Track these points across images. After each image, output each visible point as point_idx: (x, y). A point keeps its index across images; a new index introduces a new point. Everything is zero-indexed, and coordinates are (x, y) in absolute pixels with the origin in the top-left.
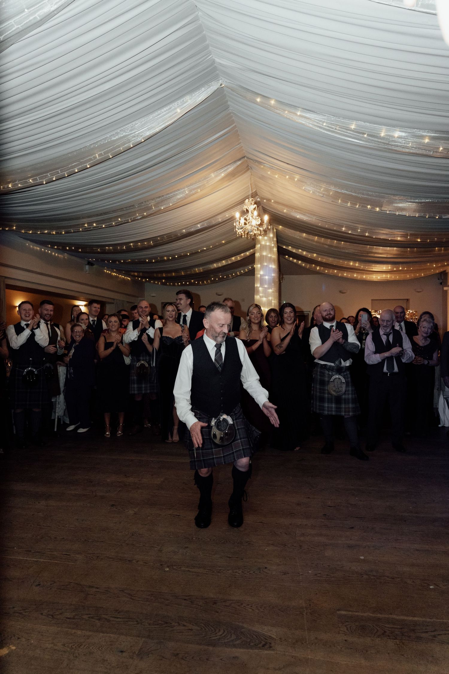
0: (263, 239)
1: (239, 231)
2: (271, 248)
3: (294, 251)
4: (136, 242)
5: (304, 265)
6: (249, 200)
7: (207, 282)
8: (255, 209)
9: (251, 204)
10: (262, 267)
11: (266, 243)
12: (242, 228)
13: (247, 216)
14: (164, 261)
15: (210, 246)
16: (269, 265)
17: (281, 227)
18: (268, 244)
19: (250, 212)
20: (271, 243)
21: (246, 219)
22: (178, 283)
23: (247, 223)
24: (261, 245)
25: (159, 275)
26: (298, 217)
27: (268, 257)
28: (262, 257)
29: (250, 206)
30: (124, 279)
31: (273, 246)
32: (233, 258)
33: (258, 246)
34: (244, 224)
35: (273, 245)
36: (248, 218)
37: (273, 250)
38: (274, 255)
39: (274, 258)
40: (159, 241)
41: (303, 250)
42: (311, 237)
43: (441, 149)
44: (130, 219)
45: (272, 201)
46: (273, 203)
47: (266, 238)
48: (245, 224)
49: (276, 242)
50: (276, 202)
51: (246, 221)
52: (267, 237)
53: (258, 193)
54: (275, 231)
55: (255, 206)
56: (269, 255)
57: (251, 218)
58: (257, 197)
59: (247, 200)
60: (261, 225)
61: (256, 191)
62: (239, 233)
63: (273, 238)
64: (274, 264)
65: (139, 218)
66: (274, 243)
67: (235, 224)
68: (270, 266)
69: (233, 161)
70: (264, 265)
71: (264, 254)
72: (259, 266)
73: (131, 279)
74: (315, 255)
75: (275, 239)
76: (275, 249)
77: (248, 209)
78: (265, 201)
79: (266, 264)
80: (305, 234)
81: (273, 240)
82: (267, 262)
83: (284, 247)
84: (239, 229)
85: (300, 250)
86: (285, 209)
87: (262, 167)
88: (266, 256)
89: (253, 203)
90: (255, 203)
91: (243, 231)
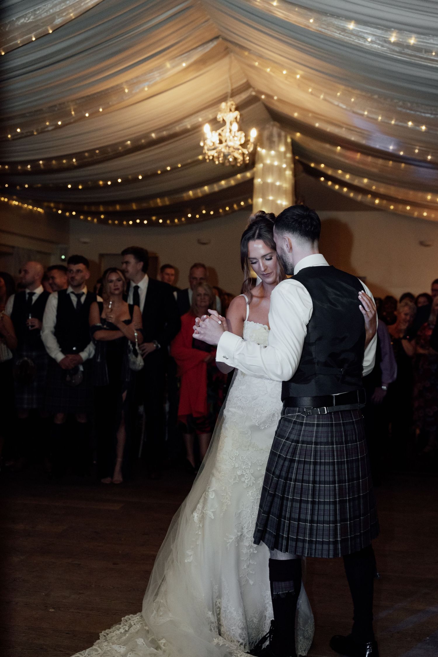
0: (268, 155)
1: (209, 154)
3: (331, 172)
4: (47, 160)
5: (352, 195)
6: (227, 103)
7: (180, 220)
8: (236, 118)
9: (231, 110)
10: (265, 203)
11: (273, 161)
12: (214, 149)
13: (222, 130)
14: (99, 187)
15: (177, 164)
16: (277, 200)
17: (298, 134)
18: (276, 163)
19: (228, 124)
20: (282, 161)
21: (220, 135)
22: (128, 222)
23: (223, 140)
24: (265, 165)
25: (93, 208)
26: (317, 125)
27: (276, 186)
28: (265, 185)
29: (229, 114)
30: (31, 211)
31: (285, 169)
32: (223, 182)
33: (259, 166)
34: (218, 142)
35: (284, 166)
36: (223, 134)
37: (285, 174)
38: (287, 183)
40: (86, 158)
41: (344, 172)
42: (350, 153)
44: (37, 131)
45: (275, 98)
47: (273, 153)
48: (220, 142)
49: (290, 161)
50: (279, 100)
51: (220, 137)
52: (275, 150)
53: (252, 83)
54: (289, 140)
55: (237, 113)
56: (278, 183)
57: (228, 134)
58: (251, 89)
59: (223, 105)
60: (244, 145)
61: (247, 81)
62: (209, 156)
63: (285, 153)
65: (50, 128)
66: (286, 163)
67: (202, 144)
68: (279, 202)
69: (200, 43)
70: (269, 200)
71: (270, 180)
72: (260, 200)
73: (45, 212)
74: (366, 181)
75: (289, 155)
76: (289, 173)
77: (225, 119)
78: (263, 97)
79: (271, 198)
80: (339, 148)
81: (285, 157)
82: (272, 195)
83: (312, 165)
84: (208, 150)
85: (340, 172)
86: (295, 112)
87: (246, 53)
88: (273, 184)
89: (233, 109)
90: (237, 109)
91: (216, 152)
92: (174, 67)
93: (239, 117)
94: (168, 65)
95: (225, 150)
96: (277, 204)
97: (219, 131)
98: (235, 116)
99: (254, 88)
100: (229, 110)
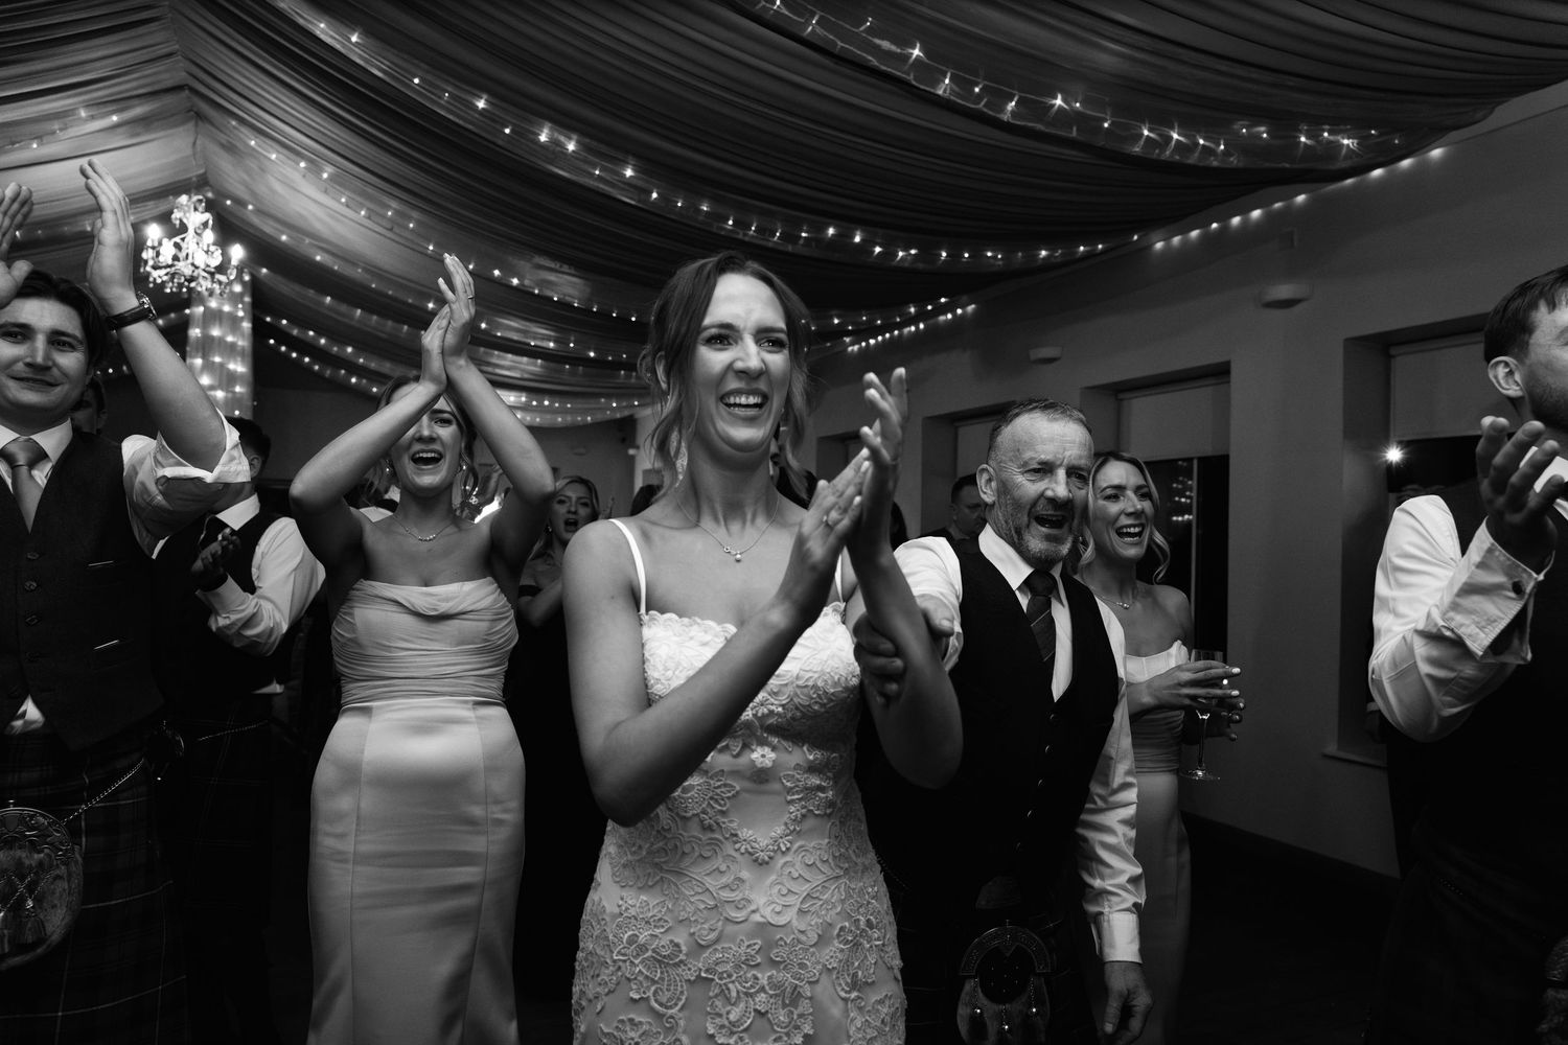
1: (155, 274)
2: (233, 322)
3: (295, 332)
5: (317, 367)
6: (190, 197)
8: (205, 225)
9: (196, 209)
10: (208, 366)
11: (223, 304)
12: (165, 268)
13: (183, 239)
16: (228, 363)
17: (264, 270)
18: (227, 308)
19: (191, 231)
20: (236, 306)
21: (177, 246)
23: (182, 255)
24: (207, 308)
26: (318, 258)
27: (226, 342)
28: (207, 339)
29: (192, 214)
31: (242, 319)
33: (197, 309)
34: (171, 257)
35: (239, 314)
36: (184, 245)
37: (240, 326)
38: (244, 340)
39: (243, 347)
41: (319, 333)
42: (343, 308)
43: (655, 195)
45: (250, 207)
46: (251, 211)
48: (176, 258)
49: (249, 308)
50: (259, 211)
51: (177, 251)
53: (211, 178)
54: (247, 278)
55: (207, 216)
56: (230, 339)
57: (192, 245)
58: (211, 190)
59: (184, 199)
60: (222, 267)
61: (205, 173)
62: (154, 278)
63: (241, 295)
64: (243, 361)
66: (243, 309)
67: (144, 254)
68: (232, 366)
70: (213, 363)
71: (216, 332)
72: (198, 362)
74: (350, 350)
75: (247, 299)
76: (247, 325)
77: (185, 221)
78: (229, 202)
79: (217, 359)
80: (329, 299)
81: (242, 302)
82: (221, 355)
83: (268, 319)
84: (155, 268)
85: (311, 333)
86: (283, 233)
87: (234, 123)
88: (221, 340)
89: (200, 209)
90: (207, 210)
91: (166, 274)
92: (93, 118)
93: (211, 222)
94: (83, 113)
95: (188, 271)
96: (228, 370)
97: (177, 239)
98: (205, 220)
99: (210, 186)
100: (192, 209)
